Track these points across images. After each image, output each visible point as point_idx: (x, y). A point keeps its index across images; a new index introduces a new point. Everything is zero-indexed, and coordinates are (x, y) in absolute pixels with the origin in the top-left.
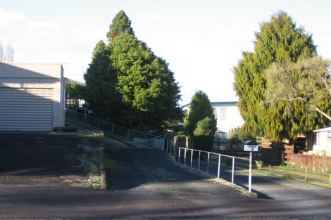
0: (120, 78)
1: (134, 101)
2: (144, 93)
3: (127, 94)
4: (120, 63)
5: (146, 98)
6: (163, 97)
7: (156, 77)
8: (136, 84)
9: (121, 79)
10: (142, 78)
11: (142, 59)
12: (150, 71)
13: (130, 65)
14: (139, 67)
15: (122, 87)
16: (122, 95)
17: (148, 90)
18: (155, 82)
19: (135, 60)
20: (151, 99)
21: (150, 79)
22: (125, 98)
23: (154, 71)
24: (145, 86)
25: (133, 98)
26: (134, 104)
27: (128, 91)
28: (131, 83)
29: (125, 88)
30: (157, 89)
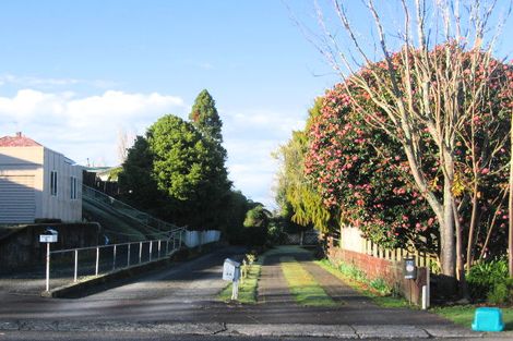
0: (155, 163)
1: (170, 189)
2: (181, 180)
3: (162, 180)
4: (158, 147)
5: (184, 186)
6: (205, 184)
7: (197, 162)
8: (174, 170)
9: (157, 164)
10: (180, 163)
11: (184, 141)
12: (190, 154)
13: (169, 148)
14: (178, 151)
15: (157, 173)
16: (157, 182)
17: (187, 176)
18: (195, 168)
19: (175, 142)
20: (189, 186)
21: (190, 163)
22: (161, 186)
23: (195, 155)
24: (184, 171)
25: (170, 185)
26: (171, 193)
27: (163, 177)
28: (168, 169)
29: (161, 174)
30: (198, 175)
